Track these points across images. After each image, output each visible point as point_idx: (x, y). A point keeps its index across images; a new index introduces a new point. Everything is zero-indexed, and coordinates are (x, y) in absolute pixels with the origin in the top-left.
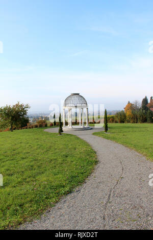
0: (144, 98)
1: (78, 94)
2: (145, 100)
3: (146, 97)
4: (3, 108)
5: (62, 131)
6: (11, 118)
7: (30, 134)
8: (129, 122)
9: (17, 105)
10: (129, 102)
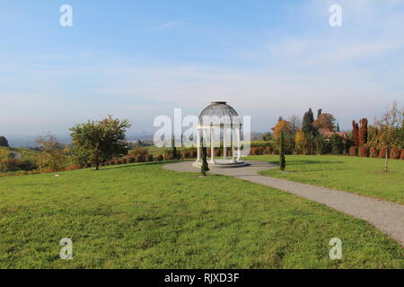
0: (308, 110)
1: (224, 103)
2: (309, 116)
3: (310, 110)
4: (82, 127)
5: (207, 169)
6: (97, 144)
7: (148, 175)
8: (300, 153)
9: (106, 122)
10: (280, 119)
